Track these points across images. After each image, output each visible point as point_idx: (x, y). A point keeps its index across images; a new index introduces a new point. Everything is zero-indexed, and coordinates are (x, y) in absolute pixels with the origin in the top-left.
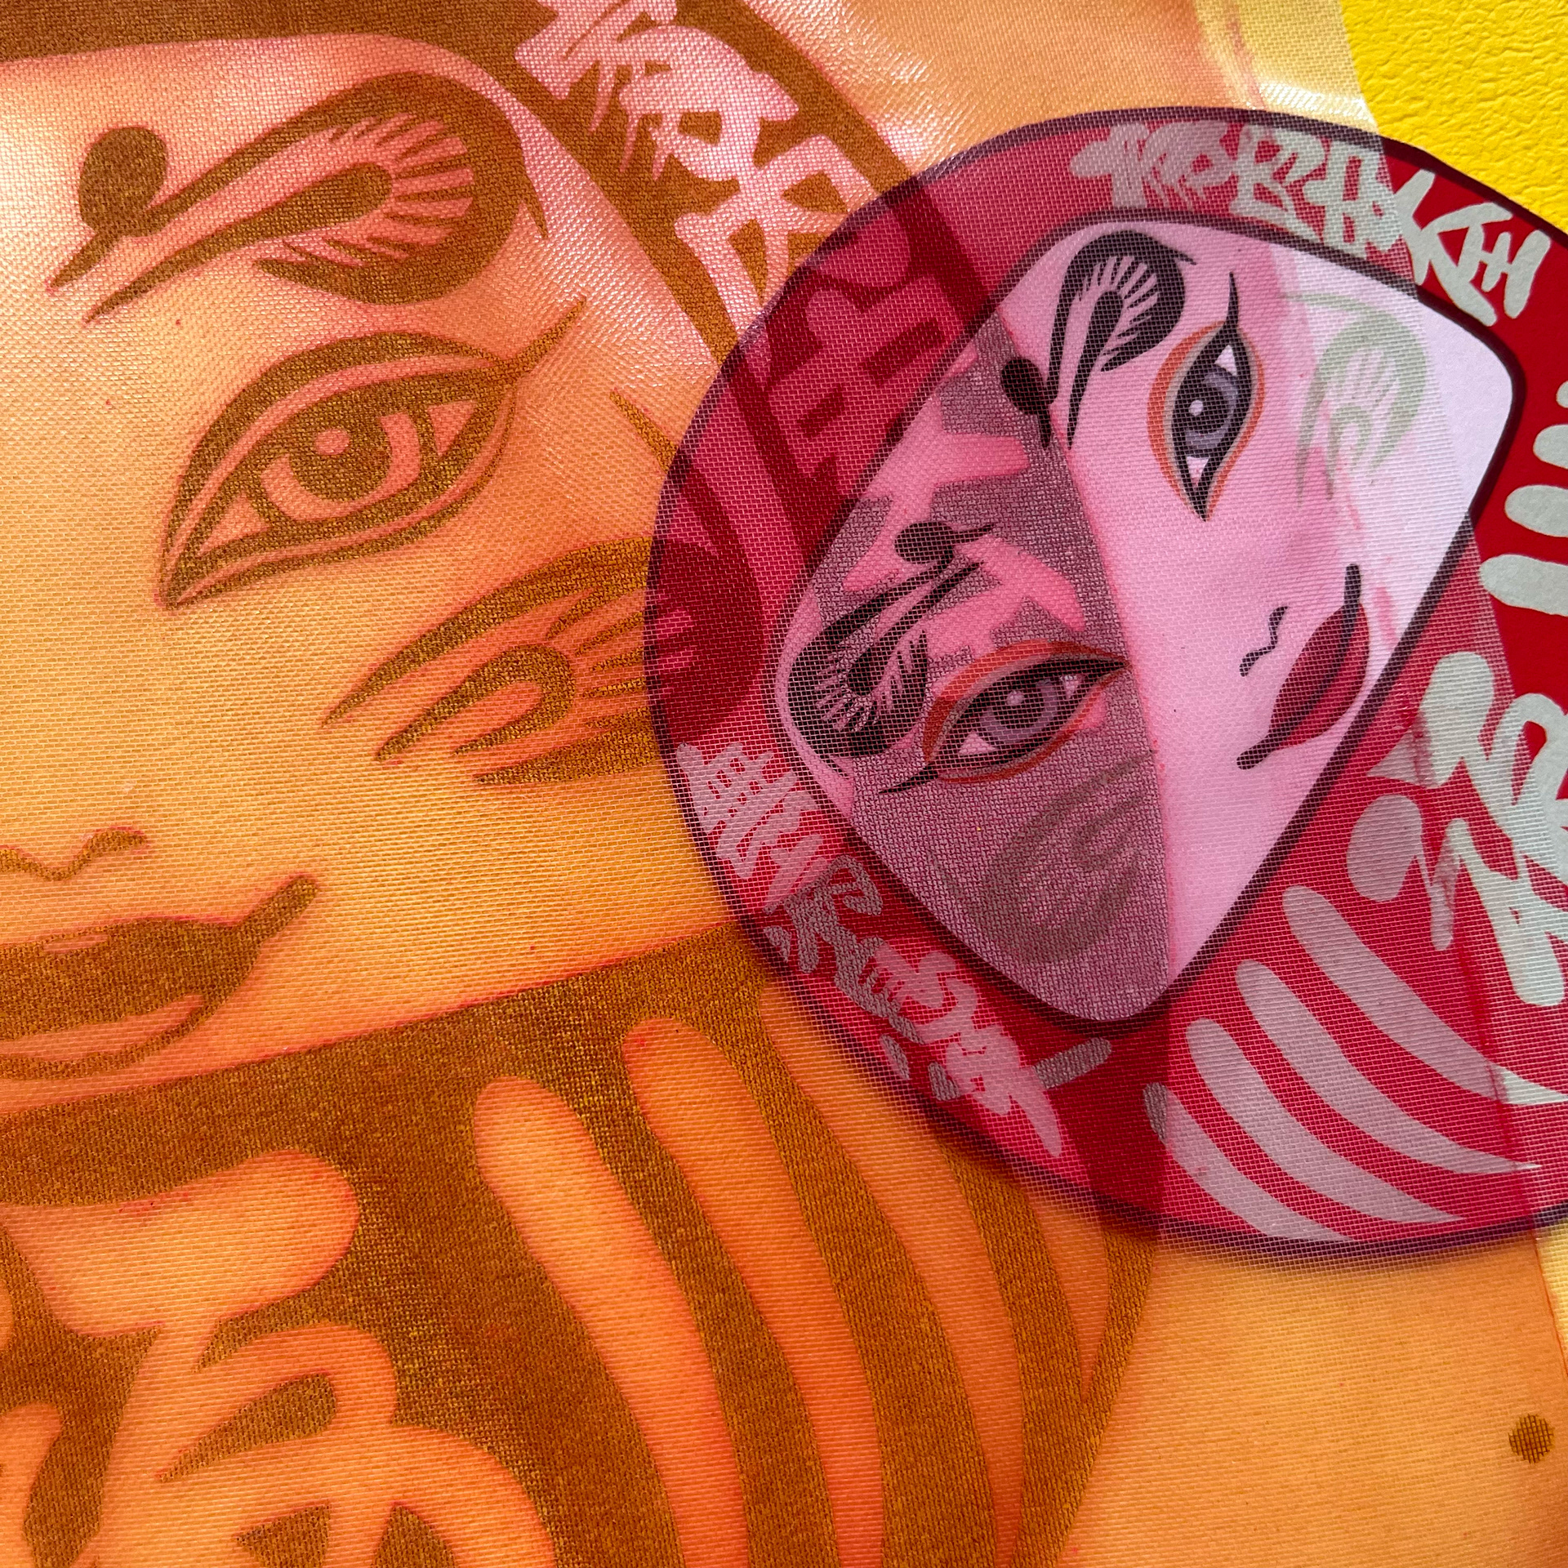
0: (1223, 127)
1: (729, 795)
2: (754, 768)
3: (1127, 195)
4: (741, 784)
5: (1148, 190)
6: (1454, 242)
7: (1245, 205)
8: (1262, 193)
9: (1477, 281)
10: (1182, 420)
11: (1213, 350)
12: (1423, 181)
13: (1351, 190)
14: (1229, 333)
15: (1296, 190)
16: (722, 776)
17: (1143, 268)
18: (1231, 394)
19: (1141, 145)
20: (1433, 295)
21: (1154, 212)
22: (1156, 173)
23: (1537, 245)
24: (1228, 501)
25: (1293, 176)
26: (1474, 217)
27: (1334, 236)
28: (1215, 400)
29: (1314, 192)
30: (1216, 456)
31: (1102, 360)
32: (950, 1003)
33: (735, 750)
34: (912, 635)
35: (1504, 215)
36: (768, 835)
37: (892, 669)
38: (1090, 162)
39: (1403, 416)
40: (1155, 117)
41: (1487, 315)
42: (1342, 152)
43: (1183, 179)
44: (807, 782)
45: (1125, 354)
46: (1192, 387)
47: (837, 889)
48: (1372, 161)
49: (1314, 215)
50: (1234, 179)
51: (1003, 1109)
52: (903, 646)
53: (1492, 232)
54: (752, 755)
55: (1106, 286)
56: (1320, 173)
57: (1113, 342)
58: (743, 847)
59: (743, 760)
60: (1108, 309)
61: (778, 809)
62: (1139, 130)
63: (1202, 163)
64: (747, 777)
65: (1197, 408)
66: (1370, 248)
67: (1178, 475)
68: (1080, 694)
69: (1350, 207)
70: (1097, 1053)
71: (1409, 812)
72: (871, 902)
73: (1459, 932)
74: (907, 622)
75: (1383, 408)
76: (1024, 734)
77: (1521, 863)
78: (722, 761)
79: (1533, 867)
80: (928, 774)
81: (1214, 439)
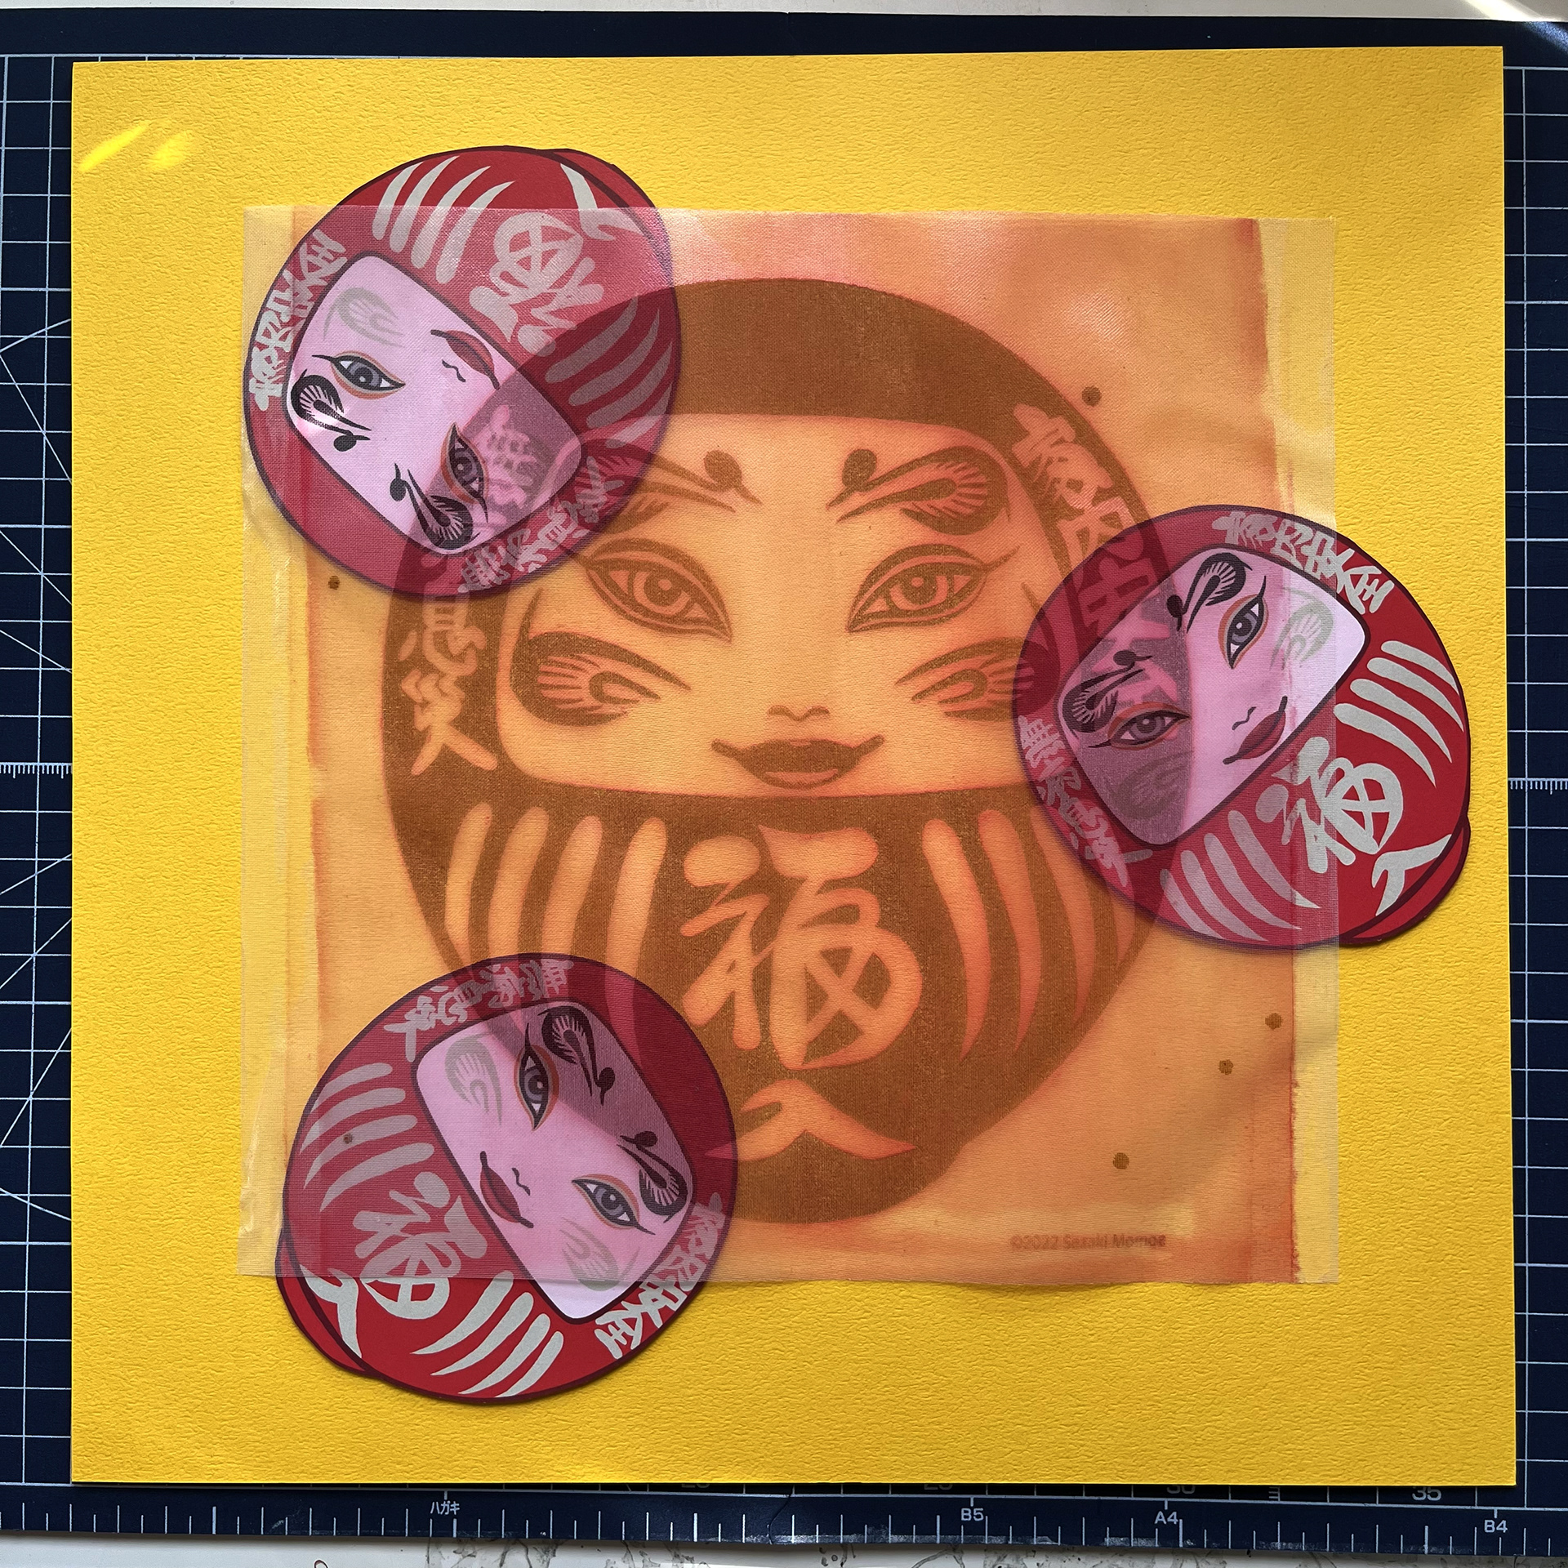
0: (1275, 518)
1: (1034, 737)
2: (1045, 729)
3: (1231, 539)
4: (1039, 734)
5: (1240, 539)
6: (1355, 579)
7: (1277, 550)
8: (1284, 547)
9: (1361, 596)
10: (1233, 628)
11: (1251, 604)
12: (1350, 552)
13: (1320, 552)
14: (1259, 599)
15: (1298, 548)
16: (1033, 730)
17: (1231, 568)
18: (1254, 623)
19: (1242, 520)
20: (1342, 599)
21: (1239, 548)
22: (1245, 532)
23: (1389, 586)
24: (1242, 664)
25: (1297, 543)
26: (1367, 571)
27: (1309, 569)
28: (1247, 623)
29: (1305, 550)
30: (1242, 645)
31: (1207, 601)
32: (1098, 826)
33: (1039, 721)
34: (1113, 692)
35: (1378, 572)
36: (1045, 754)
37: (1103, 702)
38: (1220, 524)
39: (1319, 643)
40: (1249, 510)
41: (1362, 611)
42: (1320, 535)
43: (1255, 536)
44: (1063, 738)
45: (1216, 601)
46: (1240, 617)
47: (1066, 778)
48: (1331, 541)
49: (1303, 559)
50: (1275, 539)
51: (1109, 866)
52: (1109, 695)
53: (1372, 577)
54: (1045, 725)
55: (1216, 573)
56: (1309, 543)
57: (1213, 595)
58: (1035, 756)
59: (1042, 725)
60: (1215, 581)
61: (1050, 745)
62: (1242, 514)
63: (1264, 531)
64: (1042, 731)
65: (1239, 626)
66: (1322, 575)
67: (1226, 650)
68: (1170, 725)
69: (1318, 558)
70: (1147, 854)
71: (1284, 793)
72: (1077, 785)
73: (1292, 840)
74: (1112, 686)
75: (1311, 639)
76: (1147, 736)
77: (1322, 820)
78: (1034, 724)
79: (1327, 821)
80: (1108, 743)
81: (1243, 639)
